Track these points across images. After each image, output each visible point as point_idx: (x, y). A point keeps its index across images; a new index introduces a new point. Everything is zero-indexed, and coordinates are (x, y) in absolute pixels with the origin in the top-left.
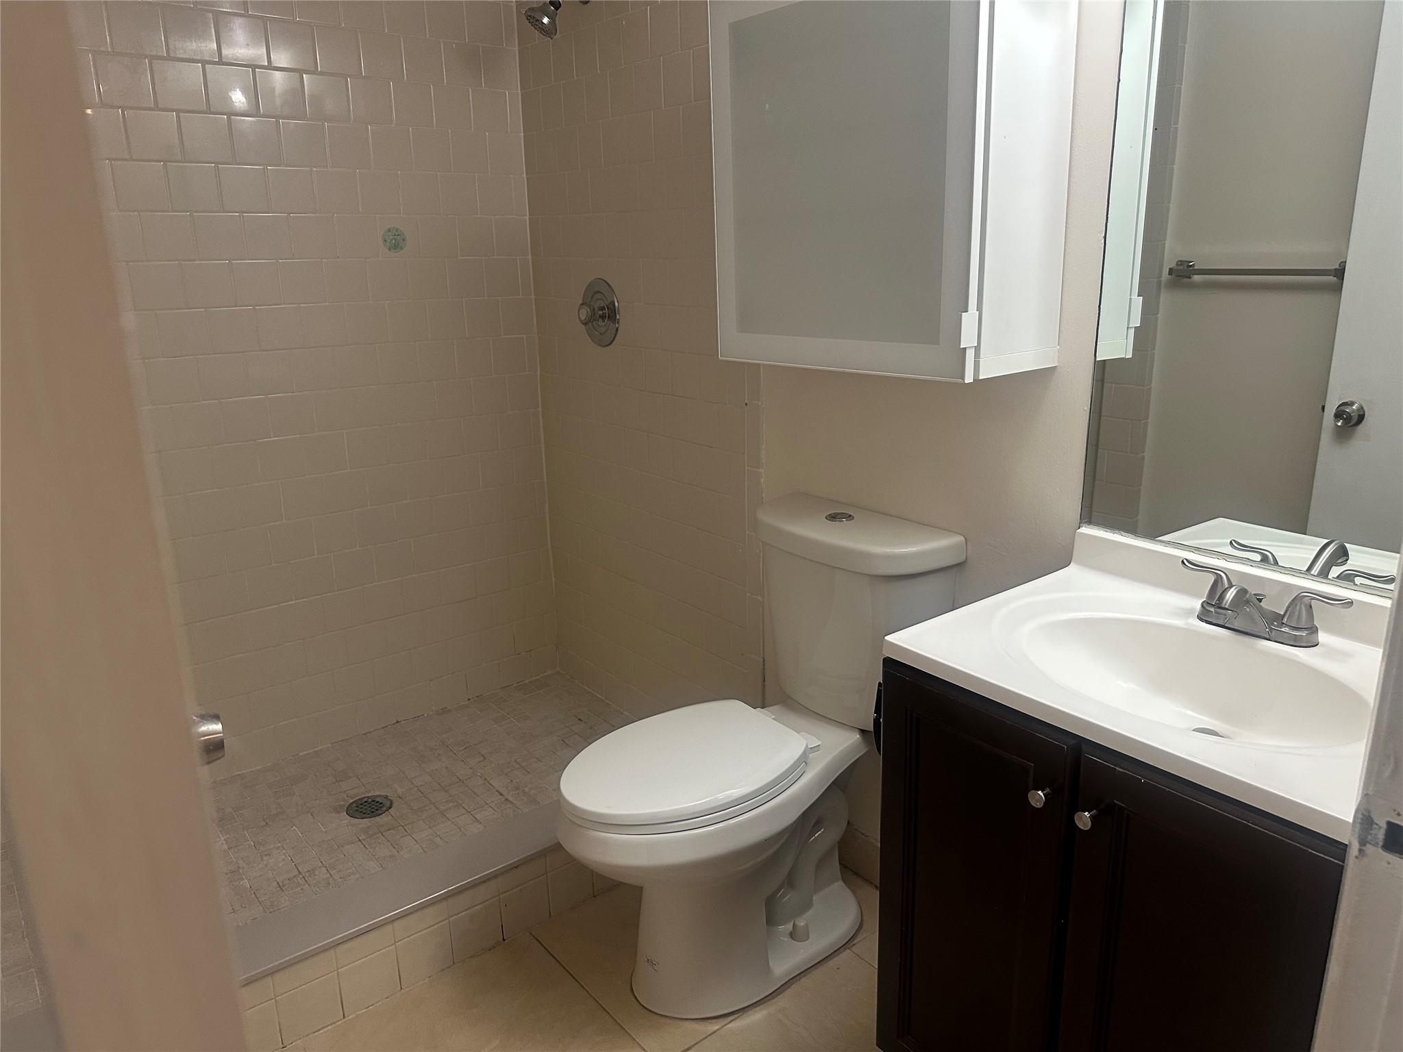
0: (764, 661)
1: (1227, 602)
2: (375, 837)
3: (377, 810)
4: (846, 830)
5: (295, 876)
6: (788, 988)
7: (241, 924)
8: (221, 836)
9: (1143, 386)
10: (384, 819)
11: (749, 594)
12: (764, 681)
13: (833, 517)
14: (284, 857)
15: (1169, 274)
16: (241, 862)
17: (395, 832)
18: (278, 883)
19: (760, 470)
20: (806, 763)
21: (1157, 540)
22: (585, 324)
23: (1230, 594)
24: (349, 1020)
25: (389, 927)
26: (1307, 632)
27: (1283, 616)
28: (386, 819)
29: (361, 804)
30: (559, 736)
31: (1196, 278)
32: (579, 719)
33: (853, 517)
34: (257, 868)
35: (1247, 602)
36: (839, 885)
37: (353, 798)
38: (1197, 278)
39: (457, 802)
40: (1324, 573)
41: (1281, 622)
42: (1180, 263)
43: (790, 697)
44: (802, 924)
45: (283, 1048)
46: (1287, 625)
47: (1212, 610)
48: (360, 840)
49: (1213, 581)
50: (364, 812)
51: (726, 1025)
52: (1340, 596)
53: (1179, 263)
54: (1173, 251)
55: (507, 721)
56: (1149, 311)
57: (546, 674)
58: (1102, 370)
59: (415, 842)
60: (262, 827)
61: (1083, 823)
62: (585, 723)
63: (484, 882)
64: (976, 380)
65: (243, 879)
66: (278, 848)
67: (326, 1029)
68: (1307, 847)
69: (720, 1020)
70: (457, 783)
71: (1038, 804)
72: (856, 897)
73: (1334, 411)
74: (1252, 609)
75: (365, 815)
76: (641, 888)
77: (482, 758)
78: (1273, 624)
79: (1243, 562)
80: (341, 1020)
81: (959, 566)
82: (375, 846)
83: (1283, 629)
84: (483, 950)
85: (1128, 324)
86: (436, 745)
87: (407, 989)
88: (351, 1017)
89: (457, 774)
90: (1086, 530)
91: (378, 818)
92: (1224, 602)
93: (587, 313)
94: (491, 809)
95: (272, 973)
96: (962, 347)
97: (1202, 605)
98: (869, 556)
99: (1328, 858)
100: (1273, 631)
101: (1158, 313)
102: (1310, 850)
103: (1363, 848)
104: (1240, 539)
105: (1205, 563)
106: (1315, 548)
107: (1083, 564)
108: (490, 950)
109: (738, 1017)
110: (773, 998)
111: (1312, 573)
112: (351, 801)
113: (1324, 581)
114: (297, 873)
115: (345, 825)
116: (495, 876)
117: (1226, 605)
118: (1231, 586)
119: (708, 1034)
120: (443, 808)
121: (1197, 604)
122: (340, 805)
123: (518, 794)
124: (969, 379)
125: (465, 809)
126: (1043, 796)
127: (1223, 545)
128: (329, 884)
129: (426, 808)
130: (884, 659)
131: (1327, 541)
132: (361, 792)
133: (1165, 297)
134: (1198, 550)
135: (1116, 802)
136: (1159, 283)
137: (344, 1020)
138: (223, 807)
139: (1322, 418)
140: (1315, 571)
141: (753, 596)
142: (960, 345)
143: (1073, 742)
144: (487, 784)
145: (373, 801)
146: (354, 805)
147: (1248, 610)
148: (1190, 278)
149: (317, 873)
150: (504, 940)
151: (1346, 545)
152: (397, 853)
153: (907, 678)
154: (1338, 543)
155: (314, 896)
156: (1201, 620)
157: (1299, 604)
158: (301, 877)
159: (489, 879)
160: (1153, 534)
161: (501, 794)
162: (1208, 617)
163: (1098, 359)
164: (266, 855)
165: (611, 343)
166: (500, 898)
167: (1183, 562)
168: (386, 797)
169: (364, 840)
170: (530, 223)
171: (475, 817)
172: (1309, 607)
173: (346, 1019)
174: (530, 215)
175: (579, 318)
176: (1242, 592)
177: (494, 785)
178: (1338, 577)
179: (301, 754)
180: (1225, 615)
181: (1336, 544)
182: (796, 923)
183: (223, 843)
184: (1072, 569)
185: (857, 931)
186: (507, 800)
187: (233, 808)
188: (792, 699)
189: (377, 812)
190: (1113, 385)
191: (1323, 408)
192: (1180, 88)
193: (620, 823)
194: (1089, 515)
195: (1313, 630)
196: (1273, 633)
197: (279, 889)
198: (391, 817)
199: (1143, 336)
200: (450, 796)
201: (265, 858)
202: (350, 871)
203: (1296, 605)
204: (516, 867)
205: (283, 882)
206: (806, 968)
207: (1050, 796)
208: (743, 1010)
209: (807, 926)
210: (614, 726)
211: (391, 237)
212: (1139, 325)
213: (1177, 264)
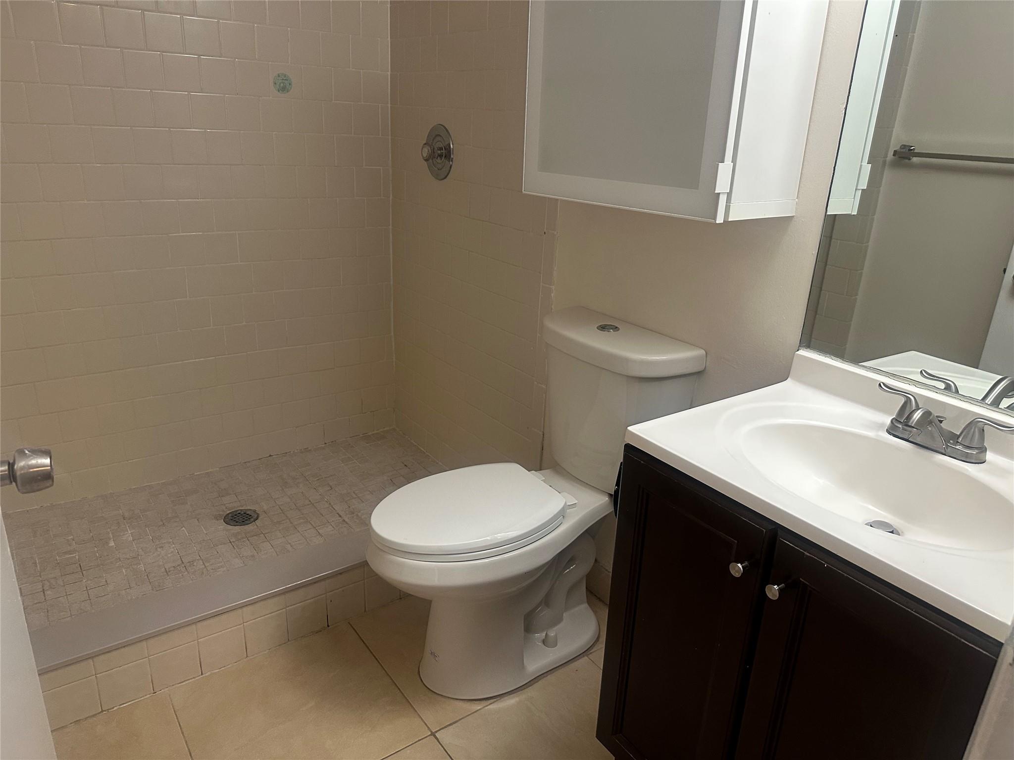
0: (543, 434)
1: (913, 421)
2: (242, 540)
3: (247, 520)
4: (593, 566)
5: (178, 565)
6: (537, 682)
7: (134, 598)
8: (129, 530)
9: (862, 243)
10: (250, 527)
11: (535, 383)
12: (543, 449)
13: (603, 328)
14: (173, 550)
15: (893, 155)
16: (141, 550)
17: (257, 538)
18: (165, 569)
19: (552, 287)
20: (563, 517)
21: (859, 365)
22: (426, 160)
23: (917, 415)
24: (206, 676)
25: (239, 611)
26: (977, 451)
27: (959, 436)
28: (252, 528)
29: (236, 515)
30: (389, 477)
32: (405, 465)
33: (619, 329)
34: (152, 556)
35: (931, 422)
36: (585, 606)
37: (229, 510)
38: (915, 160)
39: (307, 519)
40: (996, 403)
41: (956, 440)
42: (904, 146)
43: (558, 464)
44: (552, 635)
45: (154, 693)
46: (961, 444)
47: (900, 426)
48: (231, 542)
49: (903, 402)
50: (237, 521)
51: (487, 706)
53: (902, 147)
54: (898, 137)
55: (351, 462)
57: (385, 429)
58: (832, 222)
59: (271, 547)
60: (160, 526)
61: (773, 593)
62: (409, 468)
63: (315, 583)
64: (726, 222)
65: (140, 564)
66: (169, 543)
67: (187, 682)
68: (960, 637)
69: (482, 702)
70: (309, 504)
71: (737, 574)
72: (596, 617)
74: (933, 429)
75: (237, 524)
76: (430, 602)
77: (329, 488)
78: (949, 442)
79: (929, 388)
80: (200, 676)
81: (699, 374)
82: (241, 547)
83: (957, 447)
84: (312, 632)
85: (857, 186)
86: (297, 476)
87: (251, 657)
88: (207, 674)
89: (310, 498)
90: (803, 352)
91: (246, 527)
92: (911, 421)
93: (429, 151)
94: (331, 527)
96: (716, 192)
97: (892, 421)
98: (627, 360)
101: (880, 187)
102: (963, 640)
104: (929, 370)
105: (899, 388)
106: (990, 381)
107: (801, 380)
108: (317, 633)
109: (495, 701)
110: (525, 689)
111: (986, 402)
112: (228, 512)
113: (995, 409)
114: (181, 562)
115: (222, 529)
116: (326, 578)
117: (912, 423)
118: (918, 408)
119: (473, 712)
120: (296, 523)
121: (887, 420)
122: (219, 515)
123: (353, 517)
124: (720, 220)
125: (312, 525)
126: (741, 568)
127: (914, 373)
128: (203, 573)
129: (283, 522)
130: (625, 445)
131: (1001, 377)
132: (236, 506)
133: (888, 174)
134: (892, 375)
135: (801, 579)
136: (884, 162)
137: (201, 676)
138: (133, 508)
139: (1003, 277)
140: (989, 400)
141: (539, 384)
142: (715, 190)
143: (771, 527)
144: (331, 507)
145: (245, 513)
146: (230, 515)
147: (930, 429)
148: (910, 159)
149: (195, 564)
150: (328, 626)
152: (256, 553)
153: (642, 462)
154: (1011, 379)
155: (191, 582)
156: (889, 433)
157: (973, 428)
158: (183, 566)
159: (319, 581)
160: (857, 360)
161: (340, 516)
162: (896, 431)
163: (828, 213)
164: (160, 548)
165: (445, 178)
166: (326, 596)
167: (880, 385)
168: (255, 511)
169: (233, 542)
170: (391, 77)
171: (319, 532)
172: (982, 431)
173: (204, 675)
174: (391, 72)
175: (422, 155)
176: (927, 414)
177: (336, 509)
178: (1007, 408)
179: (196, 474)
180: (910, 431)
181: (1009, 380)
182: (548, 633)
183: (129, 536)
184: (788, 384)
185: (595, 642)
186: (344, 521)
187: (140, 510)
188: (560, 466)
189: (246, 522)
190: (839, 241)
191: (1005, 271)
194: (808, 340)
195: (983, 450)
196: (949, 449)
197: (165, 574)
198: (255, 527)
199: (868, 198)
200: (303, 514)
201: (159, 550)
202: (221, 564)
203: (971, 428)
204: (341, 574)
205: (169, 568)
206: (552, 668)
207: (747, 568)
208: (501, 696)
209: (556, 636)
210: (430, 472)
211: (280, 81)
212: (865, 188)
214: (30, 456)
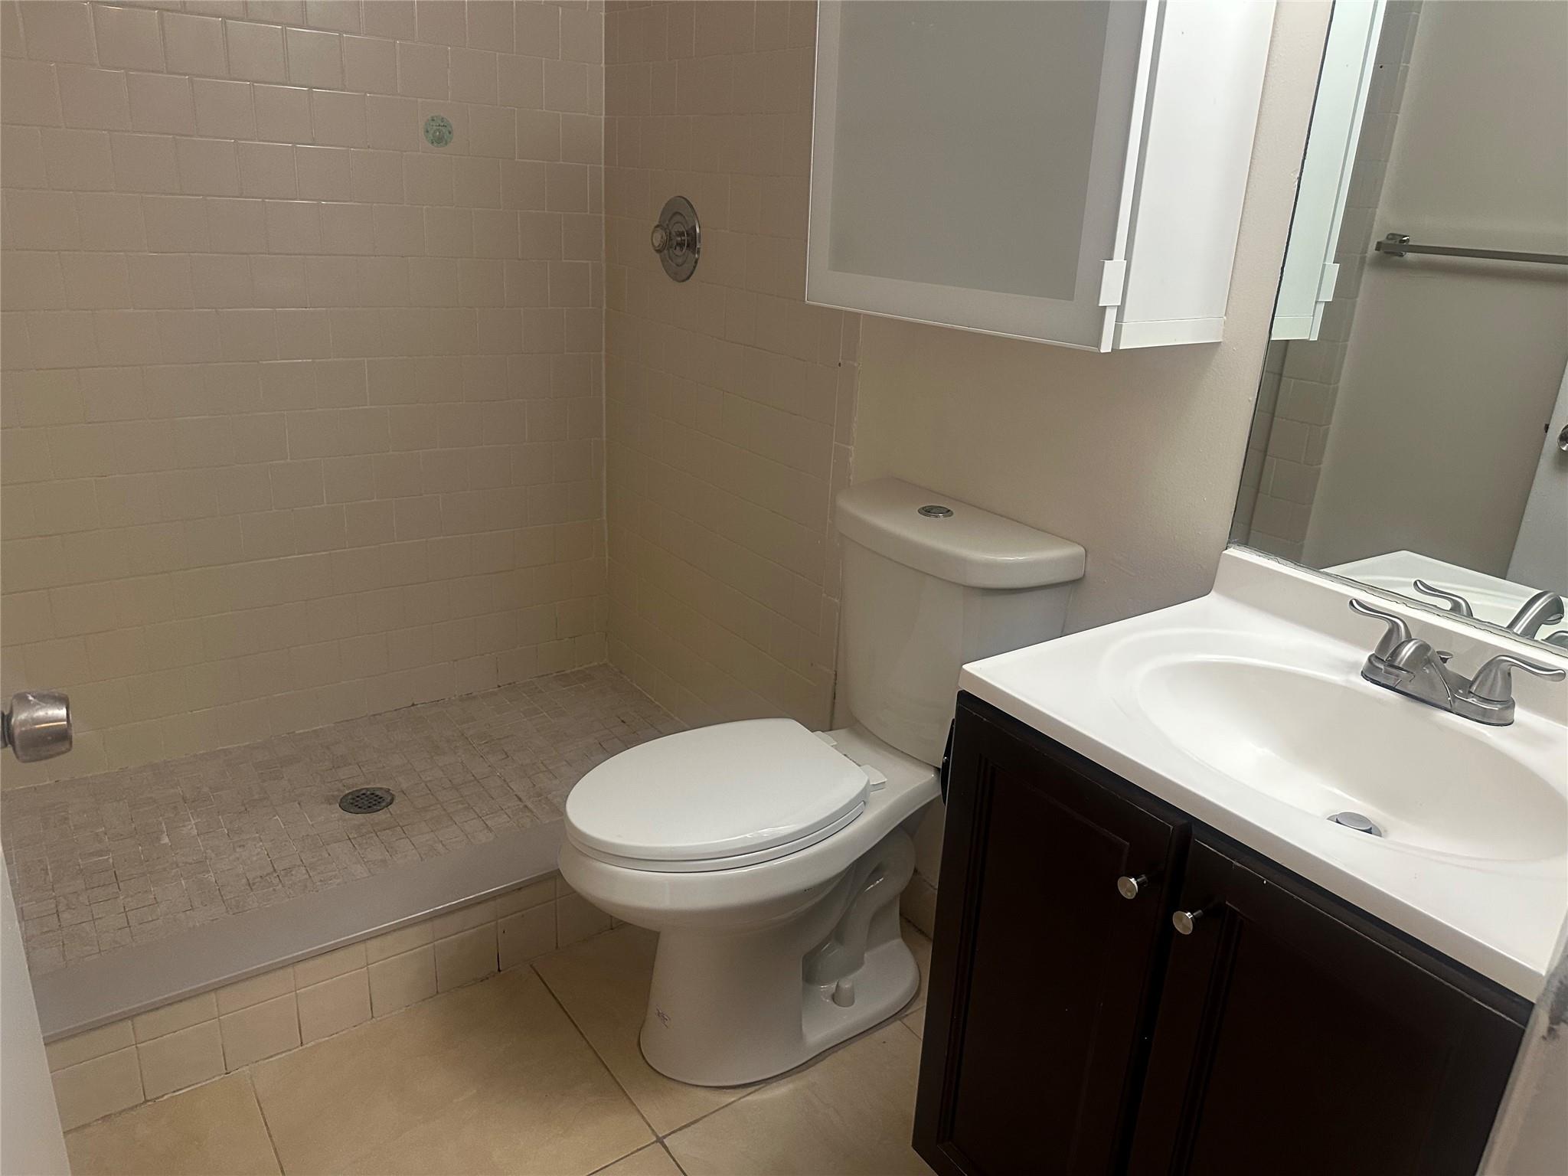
0: (836, 675)
1: (1401, 660)
2: (368, 836)
3: (375, 804)
4: (912, 879)
5: (268, 874)
6: (822, 1060)
7: (198, 924)
8: (191, 818)
9: (1328, 383)
10: (381, 816)
11: (824, 595)
12: (834, 698)
13: (927, 511)
14: (259, 850)
15: (1376, 250)
16: (209, 851)
17: (391, 833)
18: (248, 880)
19: (850, 447)
20: (865, 803)
21: (1320, 572)
22: (660, 252)
23: (1408, 650)
24: (308, 1048)
25: (362, 947)
26: (1500, 706)
27: (1472, 683)
28: (384, 817)
29: (358, 797)
30: (596, 738)
31: (1410, 256)
32: (623, 721)
33: (952, 514)
34: (227, 860)
35: (1429, 662)
36: (898, 942)
37: (349, 788)
39: (469, 804)
40: (1530, 633)
41: (1468, 689)
42: (1392, 236)
43: (858, 721)
44: (847, 986)
45: (227, 1073)
46: (1475, 695)
47: (1382, 667)
48: (349, 839)
49: (1387, 630)
50: (360, 806)
51: (744, 1097)
52: (1550, 665)
53: (1390, 237)
54: (1384, 221)
55: (538, 716)
56: (1345, 287)
57: (591, 665)
58: (1280, 352)
59: (412, 847)
60: (240, 813)
61: (1183, 925)
62: (628, 725)
63: (478, 904)
64: (1115, 351)
65: (208, 872)
66: (254, 839)
67: (279, 1056)
69: (737, 1091)
70: (473, 781)
71: (1129, 894)
72: (916, 959)
73: (1560, 432)
74: (1433, 671)
75: (360, 810)
76: (657, 935)
77: (504, 756)
78: (1457, 692)
79: (1428, 609)
80: (298, 1047)
81: (1075, 583)
82: (366, 846)
83: (1470, 700)
84: (473, 980)
85: (1318, 297)
86: (454, 736)
87: (378, 1019)
88: (310, 1045)
89: (473, 772)
90: (1234, 552)
91: (374, 815)
92: (1399, 659)
93: (662, 237)
94: (506, 816)
95: (216, 989)
96: (1100, 305)
97: (1369, 659)
99: (1498, 1013)
100: (1457, 701)
101: (1356, 297)
103: (1555, 1027)
104: (1426, 579)
105: (1378, 607)
106: (1521, 598)
107: (1229, 594)
108: (482, 981)
111: (1515, 630)
112: (347, 792)
113: (1528, 642)
114: (272, 870)
115: (336, 818)
116: (493, 897)
117: (1400, 663)
118: (1409, 639)
119: (722, 1106)
120: (452, 810)
121: (1363, 657)
122: (333, 796)
123: (540, 801)
124: (1106, 347)
125: (476, 812)
126: (1136, 885)
127: (1404, 584)
128: (306, 886)
129: (431, 808)
130: (959, 692)
131: (1539, 591)
132: (361, 783)
133: (1368, 278)
134: (1372, 589)
135: (1227, 903)
136: (1363, 260)
137: (301, 1048)
138: (199, 786)
139: (1544, 439)
140: (1519, 628)
141: (830, 597)
142: (1098, 303)
143: (1181, 821)
144: (505, 786)
145: (373, 794)
146: (350, 797)
147: (1427, 671)
148: (1402, 256)
149: (294, 872)
150: (499, 970)
151: (1563, 599)
152: (389, 856)
153: (985, 719)
154: (1552, 596)
155: (287, 900)
156: (1366, 677)
157: (1494, 671)
158: (275, 875)
159: (486, 901)
160: (1317, 564)
161: (520, 799)
162: (1376, 675)
163: (1272, 339)
164: (240, 846)
165: (688, 278)
166: (497, 923)
167: (1351, 603)
168: (388, 791)
169: (355, 838)
170: (605, 123)
171: (486, 825)
172: (1506, 674)
173: (304, 1047)
174: (606, 114)
175: (653, 244)
176: (1423, 648)
177: (514, 788)
178: (1547, 639)
179: (297, 732)
180: (1397, 676)
181: (1549, 597)
182: (841, 983)
183: (192, 828)
184: (1211, 600)
185: (911, 1000)
186: (526, 806)
187: (210, 788)
188: (860, 723)
189: (375, 807)
190: (1293, 381)
191: (1547, 427)
192: (1418, 17)
193: (630, 856)
194: (1240, 534)
195: (1509, 704)
196: (1456, 704)
197: (247, 887)
198: (389, 815)
199: (1335, 315)
200: (462, 797)
201: (238, 850)
202: (334, 873)
203: (1491, 671)
204: (520, 889)
205: (253, 879)
207: (1145, 885)
208: (765, 1081)
209: (852, 989)
210: (661, 733)
211: (435, 128)
212: (1331, 300)
213: (1387, 238)
214: (35, 705)
